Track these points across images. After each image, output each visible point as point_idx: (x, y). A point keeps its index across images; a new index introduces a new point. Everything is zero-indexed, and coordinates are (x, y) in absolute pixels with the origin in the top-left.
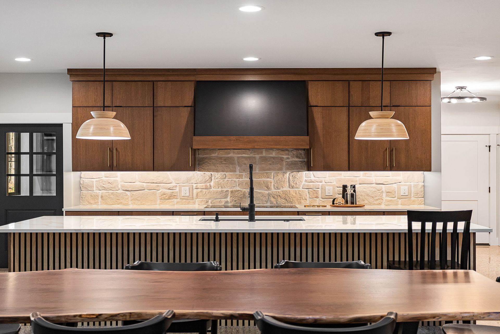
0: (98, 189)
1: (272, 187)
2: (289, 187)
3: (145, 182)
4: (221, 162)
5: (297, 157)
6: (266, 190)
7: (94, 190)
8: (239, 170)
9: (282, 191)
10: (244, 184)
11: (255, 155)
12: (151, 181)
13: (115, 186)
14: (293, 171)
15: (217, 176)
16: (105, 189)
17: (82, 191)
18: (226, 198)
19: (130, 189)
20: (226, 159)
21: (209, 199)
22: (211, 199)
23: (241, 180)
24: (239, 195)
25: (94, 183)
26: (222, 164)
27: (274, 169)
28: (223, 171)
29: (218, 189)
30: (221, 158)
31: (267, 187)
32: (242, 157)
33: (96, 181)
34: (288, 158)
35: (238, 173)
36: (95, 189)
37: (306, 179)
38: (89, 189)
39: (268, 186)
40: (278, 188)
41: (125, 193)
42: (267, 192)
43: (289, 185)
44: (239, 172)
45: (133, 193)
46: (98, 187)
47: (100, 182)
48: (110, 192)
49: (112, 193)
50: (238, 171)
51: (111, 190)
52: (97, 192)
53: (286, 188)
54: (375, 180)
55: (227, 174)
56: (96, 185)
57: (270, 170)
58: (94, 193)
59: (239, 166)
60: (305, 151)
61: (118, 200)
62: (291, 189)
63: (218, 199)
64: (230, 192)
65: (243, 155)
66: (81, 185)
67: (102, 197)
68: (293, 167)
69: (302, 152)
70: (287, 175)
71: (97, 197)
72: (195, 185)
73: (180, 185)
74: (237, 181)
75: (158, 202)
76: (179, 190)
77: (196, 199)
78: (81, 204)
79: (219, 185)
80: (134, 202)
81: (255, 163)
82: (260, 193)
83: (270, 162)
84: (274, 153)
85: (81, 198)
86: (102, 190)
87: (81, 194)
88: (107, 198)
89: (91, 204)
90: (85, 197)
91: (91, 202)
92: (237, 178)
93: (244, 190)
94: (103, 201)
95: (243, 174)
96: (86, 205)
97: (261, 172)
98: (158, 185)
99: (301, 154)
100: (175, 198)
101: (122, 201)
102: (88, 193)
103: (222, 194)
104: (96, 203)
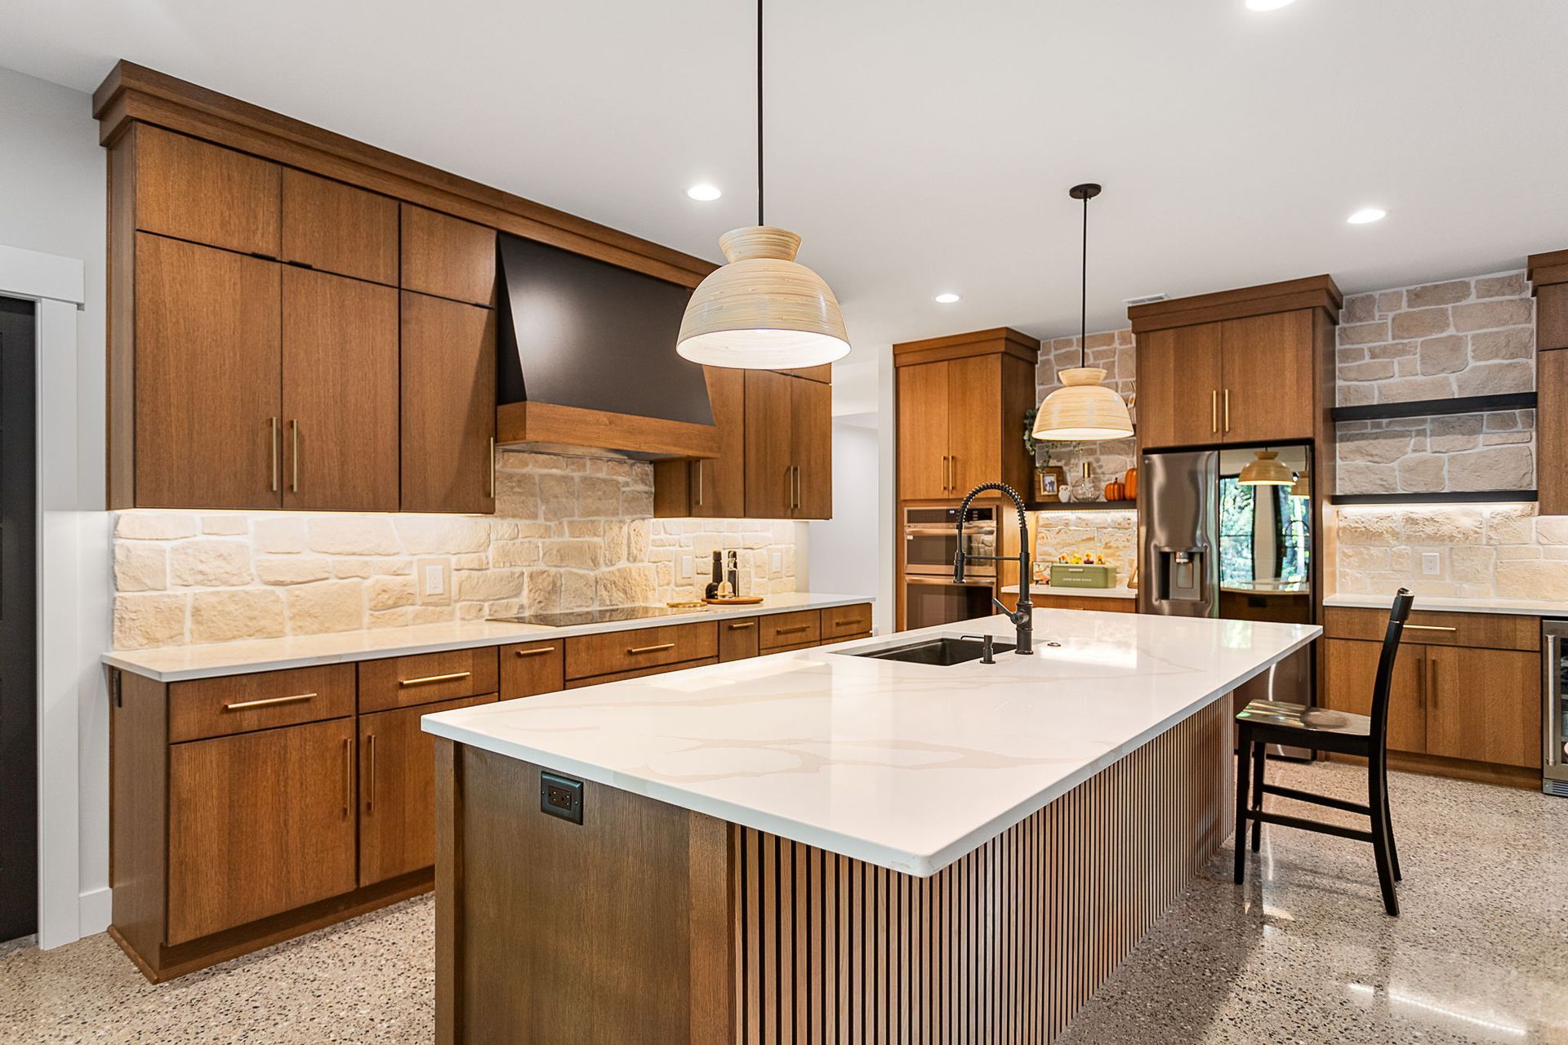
0: (180, 582)
1: (601, 561)
2: (628, 559)
3: (332, 550)
4: (512, 488)
5: (643, 482)
6: (592, 570)
7: (168, 585)
8: (544, 512)
9: (619, 570)
10: (555, 552)
11: (573, 470)
12: (348, 549)
13: (239, 568)
14: (636, 516)
15: (502, 529)
16: (205, 579)
17: (117, 594)
18: (518, 595)
19: (287, 579)
20: (523, 480)
21: (484, 601)
22: (490, 600)
23: (547, 541)
24: (546, 584)
25: (168, 556)
26: (514, 493)
27: (605, 513)
28: (514, 516)
29: (504, 570)
30: (511, 477)
31: (593, 561)
32: (551, 476)
33: (175, 550)
34: (627, 484)
35: (541, 521)
36: (169, 581)
37: (654, 537)
38: (148, 582)
39: (596, 557)
40: (611, 561)
41: (273, 593)
42: (592, 574)
43: (629, 554)
44: (546, 519)
45: (297, 593)
46: (179, 573)
47: (186, 554)
48: (226, 592)
49: (233, 595)
50: (541, 514)
51: (225, 583)
52: (179, 593)
53: (623, 564)
54: (743, 539)
55: (522, 523)
56: (172, 565)
57: (598, 515)
58: (167, 600)
59: (546, 501)
60: (661, 465)
61: (251, 619)
62: (631, 565)
63: (503, 598)
64: (526, 579)
65: (554, 471)
66: (116, 568)
67: (196, 611)
68: (632, 506)
69: (649, 469)
70: (625, 528)
71: (178, 612)
72: (454, 559)
73: (419, 560)
74: (540, 545)
75: (366, 619)
76: (419, 576)
77: (456, 601)
78: (116, 645)
79: (506, 556)
80: (300, 624)
81: (572, 494)
82: (581, 577)
83: (600, 493)
84: (605, 469)
85: (117, 623)
86: (197, 583)
87: (118, 603)
88: (215, 616)
89: (157, 641)
90: (133, 616)
91: (159, 636)
92: (541, 537)
93: (553, 570)
94: (202, 628)
95: (552, 524)
96: (138, 647)
97: (582, 519)
98: (366, 563)
99: (647, 475)
100: (410, 602)
101: (263, 623)
102: (144, 597)
103: (511, 585)
104: (174, 638)
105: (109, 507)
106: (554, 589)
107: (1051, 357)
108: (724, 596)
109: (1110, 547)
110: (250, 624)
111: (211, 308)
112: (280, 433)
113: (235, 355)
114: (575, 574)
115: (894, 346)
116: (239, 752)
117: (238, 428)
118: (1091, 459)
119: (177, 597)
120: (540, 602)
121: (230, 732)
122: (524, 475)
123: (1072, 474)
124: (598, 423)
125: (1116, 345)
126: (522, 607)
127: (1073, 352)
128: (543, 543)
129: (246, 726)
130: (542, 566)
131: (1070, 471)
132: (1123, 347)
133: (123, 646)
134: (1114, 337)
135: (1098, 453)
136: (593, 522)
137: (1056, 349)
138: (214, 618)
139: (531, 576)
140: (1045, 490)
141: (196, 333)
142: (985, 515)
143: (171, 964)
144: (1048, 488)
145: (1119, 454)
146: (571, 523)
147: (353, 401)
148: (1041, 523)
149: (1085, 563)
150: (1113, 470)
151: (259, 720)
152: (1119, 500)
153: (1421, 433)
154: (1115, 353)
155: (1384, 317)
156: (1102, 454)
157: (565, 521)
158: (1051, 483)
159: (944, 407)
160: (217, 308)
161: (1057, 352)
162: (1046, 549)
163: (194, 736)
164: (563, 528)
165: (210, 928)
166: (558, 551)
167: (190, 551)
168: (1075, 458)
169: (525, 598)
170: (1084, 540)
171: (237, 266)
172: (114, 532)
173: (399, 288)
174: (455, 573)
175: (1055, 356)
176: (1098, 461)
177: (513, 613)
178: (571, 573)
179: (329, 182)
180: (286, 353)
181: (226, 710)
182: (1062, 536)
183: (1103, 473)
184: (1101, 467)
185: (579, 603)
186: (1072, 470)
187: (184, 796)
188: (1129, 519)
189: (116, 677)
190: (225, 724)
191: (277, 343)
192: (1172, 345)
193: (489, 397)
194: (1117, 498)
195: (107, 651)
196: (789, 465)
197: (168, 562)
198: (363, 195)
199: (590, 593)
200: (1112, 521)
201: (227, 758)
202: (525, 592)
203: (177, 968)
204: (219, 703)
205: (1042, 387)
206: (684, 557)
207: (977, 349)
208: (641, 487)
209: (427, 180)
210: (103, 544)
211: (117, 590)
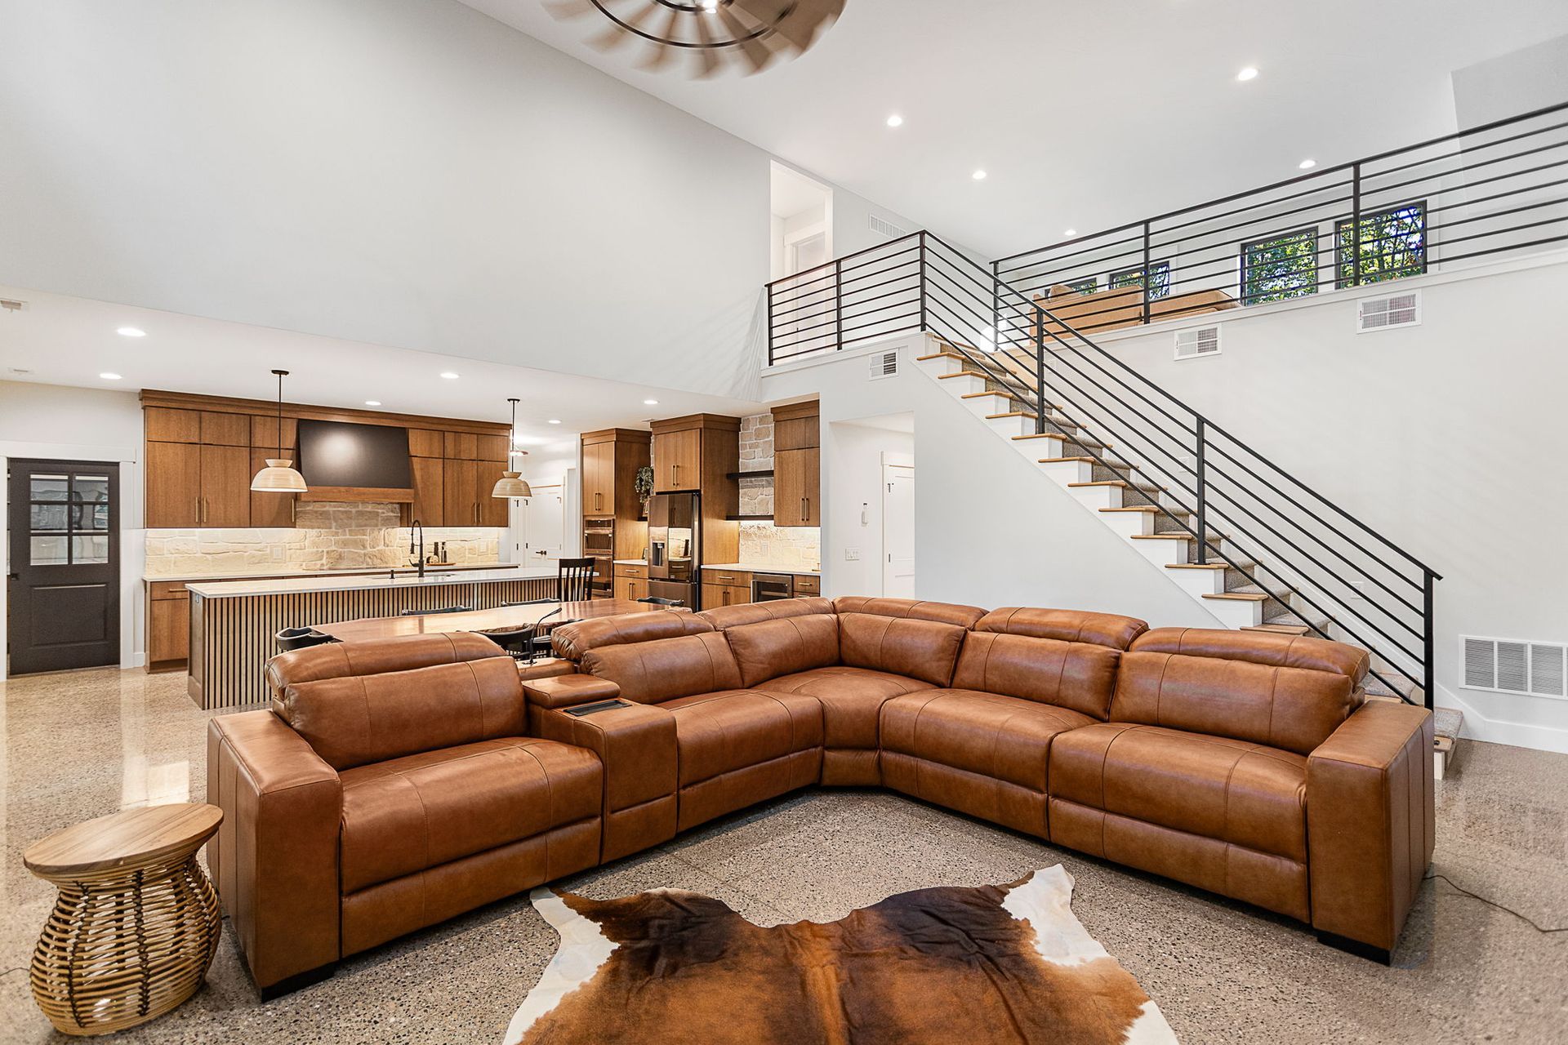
0: (169, 552)
1: (368, 546)
2: (384, 545)
3: (230, 542)
6: (362, 550)
7: (165, 554)
9: (378, 550)
10: (341, 543)
11: (352, 508)
12: (238, 541)
13: (191, 548)
14: (388, 527)
15: (312, 533)
16: (179, 552)
17: (147, 556)
18: (321, 559)
19: (211, 552)
20: (323, 513)
21: (303, 562)
22: (306, 561)
23: (337, 538)
24: (335, 555)
27: (370, 526)
28: (319, 528)
29: (313, 550)
30: (316, 512)
31: (363, 546)
32: (338, 511)
33: (169, 542)
34: (384, 514)
35: (334, 529)
36: (165, 552)
37: (400, 536)
38: (158, 552)
39: (365, 545)
40: (373, 547)
41: (206, 557)
42: (363, 552)
43: (384, 543)
44: (336, 529)
46: (169, 550)
48: (187, 556)
49: (189, 557)
50: (334, 527)
51: (186, 553)
53: (381, 547)
55: (322, 531)
56: (167, 547)
57: (366, 527)
58: (164, 558)
59: (336, 522)
60: (401, 504)
62: (386, 548)
63: (313, 561)
64: (325, 554)
65: (340, 509)
66: (146, 549)
68: (388, 522)
69: (397, 506)
70: (382, 532)
71: (168, 563)
72: (287, 545)
73: (270, 546)
74: (333, 540)
75: (246, 567)
76: (270, 552)
77: (289, 562)
78: (145, 572)
79: (314, 544)
81: (351, 518)
82: (356, 553)
83: (366, 517)
84: (370, 507)
85: (146, 566)
86: (176, 553)
87: (147, 559)
90: (151, 564)
91: (161, 571)
92: (332, 536)
93: (340, 550)
94: (177, 568)
95: (339, 531)
96: (153, 574)
97: (357, 529)
98: (246, 546)
99: (395, 511)
100: (266, 562)
102: (156, 557)
103: (317, 555)
104: (167, 571)
105: (145, 529)
106: (340, 557)
111: (173, 463)
112: (199, 502)
113: (183, 477)
114: (353, 552)
115: (582, 434)
116: (175, 605)
117: (183, 502)
119: (168, 557)
120: (333, 563)
122: (323, 511)
124: (340, 492)
126: (322, 565)
130: (334, 548)
133: (148, 573)
136: (363, 530)
139: (328, 552)
141: (168, 471)
143: (154, 669)
146: (350, 530)
147: (230, 490)
153: (763, 486)
155: (752, 428)
157: (347, 530)
160: (176, 462)
163: (159, 598)
164: (345, 532)
165: (164, 658)
166: (343, 542)
167: (173, 543)
169: (324, 561)
171: (183, 448)
172: (146, 536)
173: (250, 447)
174: (288, 551)
177: (319, 567)
178: (350, 551)
179: (220, 414)
180: (202, 475)
181: (170, 591)
187: (156, 616)
189: (145, 582)
190: (170, 596)
191: (198, 472)
192: (663, 442)
195: (143, 574)
196: (475, 502)
197: (164, 546)
198: (234, 416)
199: (361, 559)
201: (170, 606)
202: (325, 558)
203: (155, 671)
204: (169, 589)
207: (607, 438)
208: (392, 514)
209: (263, 406)
210: (142, 540)
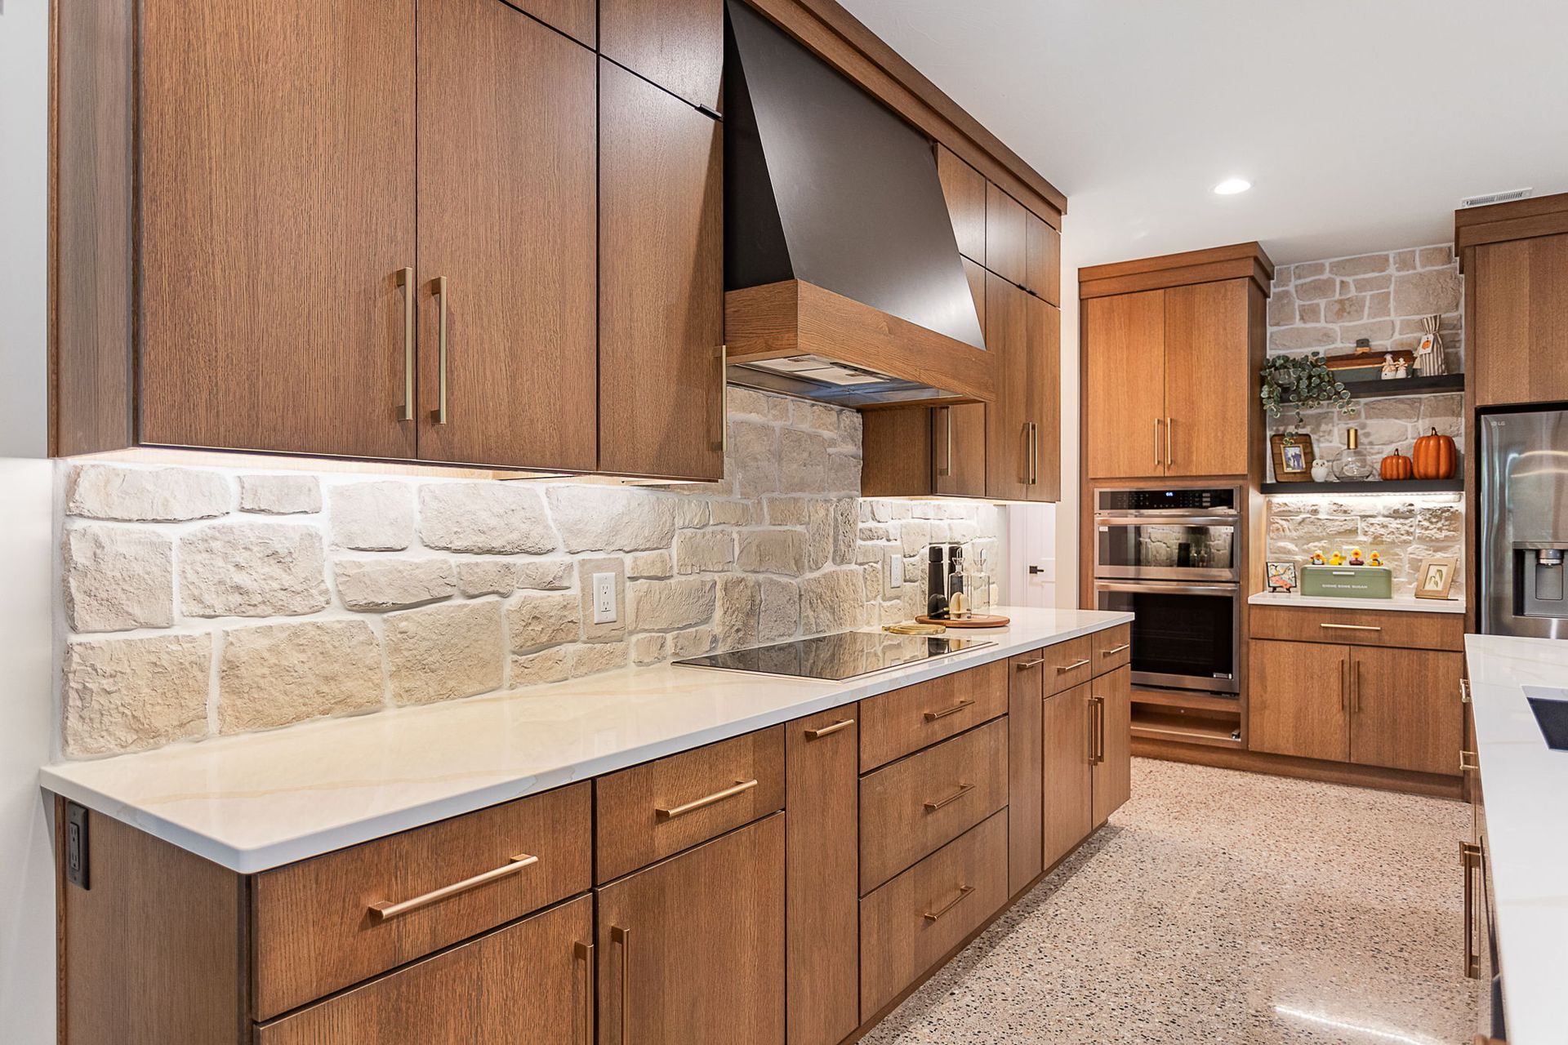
0: (198, 609)
1: (806, 562)
2: (834, 560)
3: (457, 544)
5: (851, 439)
6: (795, 576)
7: (176, 615)
8: (741, 484)
9: (825, 576)
10: (754, 549)
11: (775, 418)
12: (481, 541)
13: (306, 579)
14: (843, 492)
17: (74, 639)
18: (709, 619)
19: (387, 598)
21: (667, 631)
22: (674, 629)
23: (744, 529)
24: (743, 600)
25: (175, 555)
27: (811, 487)
29: (691, 578)
31: (796, 564)
33: (187, 543)
34: (833, 443)
35: (737, 497)
36: (177, 607)
37: (862, 525)
38: (137, 611)
39: (800, 556)
40: (816, 563)
41: (363, 626)
42: (795, 582)
43: (835, 552)
44: (744, 496)
45: (403, 625)
46: (196, 593)
47: (209, 551)
48: (282, 628)
49: (296, 633)
50: (737, 487)
51: (280, 610)
52: (196, 633)
53: (829, 566)
54: (950, 529)
56: (183, 574)
57: (801, 490)
58: (174, 647)
59: (742, 465)
60: (876, 415)
61: (327, 679)
62: (838, 568)
63: (690, 626)
64: (719, 594)
65: (754, 416)
66: (73, 583)
67: (230, 668)
68: (839, 477)
69: (858, 420)
70: (832, 510)
71: (195, 671)
72: (628, 559)
73: (583, 563)
74: (735, 536)
75: (508, 670)
76: (583, 590)
77: (631, 633)
78: (72, 748)
79: (693, 555)
80: (407, 685)
81: (774, 455)
82: (783, 588)
83: (805, 455)
85: (74, 701)
86: (229, 611)
87: (76, 658)
88: (264, 676)
89: (155, 734)
90: (106, 684)
91: (159, 723)
92: (737, 525)
93: (752, 578)
94: (239, 702)
95: (749, 503)
96: (117, 750)
97: (783, 496)
98: (507, 567)
99: (856, 430)
100: (571, 637)
101: (349, 685)
102: (129, 643)
103: (701, 602)
104: (189, 727)
105: (56, 450)
106: (753, 609)
107: (1291, 288)
108: (959, 616)
109: (1382, 542)
110: (325, 689)
111: (291, 18)
113: (335, 128)
114: (778, 583)
115: (1079, 269)
116: (398, 1010)
117: (340, 285)
118: (1353, 424)
119: (191, 639)
120: (738, 631)
121: (379, 969)
123: (1322, 445)
125: (1392, 270)
126: (715, 640)
127: (1325, 282)
128: (739, 533)
129: (409, 951)
130: (738, 573)
131: (1318, 441)
132: (1402, 273)
133: (86, 750)
134: (1387, 260)
135: (1363, 415)
136: (796, 500)
137: (1299, 277)
138: (262, 682)
139: (725, 588)
140: (1288, 466)
141: (262, 66)
142: (1224, 498)
144: (1292, 463)
145: (1396, 418)
146: (772, 501)
147: (530, 255)
148: (1275, 510)
149: (1351, 564)
150: (1386, 438)
151: (433, 932)
152: (1405, 479)
154: (1390, 280)
156: (1366, 418)
157: (765, 498)
158: (1296, 457)
159: (1158, 352)
160: (303, 21)
161: (1299, 282)
162: (1281, 544)
163: (308, 995)
164: (762, 509)
166: (758, 546)
167: (216, 545)
168: (1327, 424)
169: (716, 625)
170: (1340, 533)
172: (67, 505)
173: (597, 51)
174: (628, 583)
175: (1296, 286)
176: (1363, 426)
177: (703, 650)
178: (772, 582)
180: (423, 141)
181: (374, 916)
182: (1307, 528)
183: (1371, 443)
184: (1367, 435)
185: (782, 631)
186: (1322, 439)
188: (1412, 505)
189: (73, 822)
190: (370, 952)
191: (408, 118)
192: (1527, 263)
193: (715, 276)
194: (1401, 477)
195: (52, 761)
196: (1024, 421)
197: (175, 569)
199: (793, 612)
200: (1384, 507)
201: (373, 1030)
202: (718, 614)
204: (357, 905)
205: (1275, 329)
206: (893, 556)
207: (1210, 272)
208: (849, 448)
210: (39, 529)
211: (74, 629)
